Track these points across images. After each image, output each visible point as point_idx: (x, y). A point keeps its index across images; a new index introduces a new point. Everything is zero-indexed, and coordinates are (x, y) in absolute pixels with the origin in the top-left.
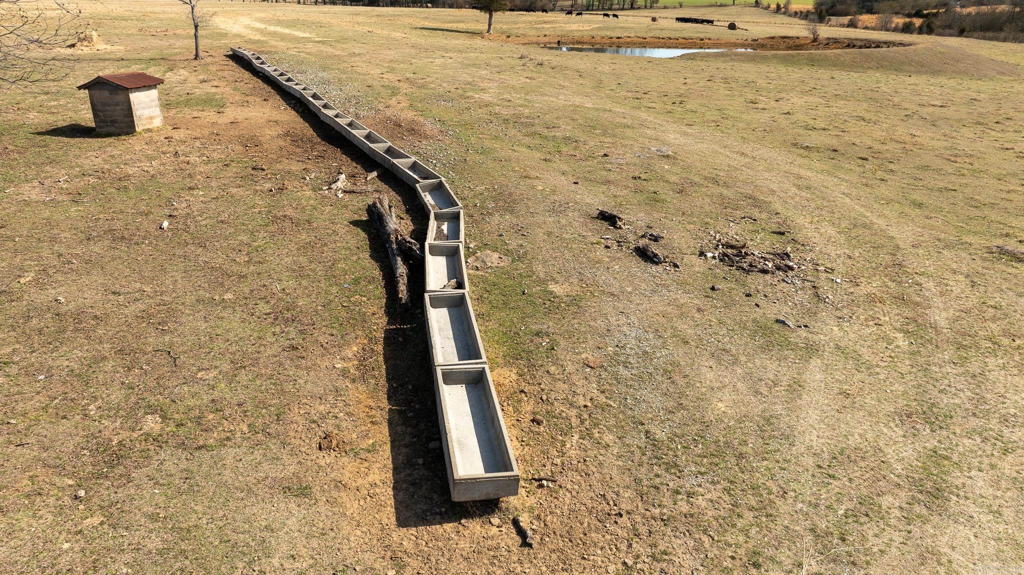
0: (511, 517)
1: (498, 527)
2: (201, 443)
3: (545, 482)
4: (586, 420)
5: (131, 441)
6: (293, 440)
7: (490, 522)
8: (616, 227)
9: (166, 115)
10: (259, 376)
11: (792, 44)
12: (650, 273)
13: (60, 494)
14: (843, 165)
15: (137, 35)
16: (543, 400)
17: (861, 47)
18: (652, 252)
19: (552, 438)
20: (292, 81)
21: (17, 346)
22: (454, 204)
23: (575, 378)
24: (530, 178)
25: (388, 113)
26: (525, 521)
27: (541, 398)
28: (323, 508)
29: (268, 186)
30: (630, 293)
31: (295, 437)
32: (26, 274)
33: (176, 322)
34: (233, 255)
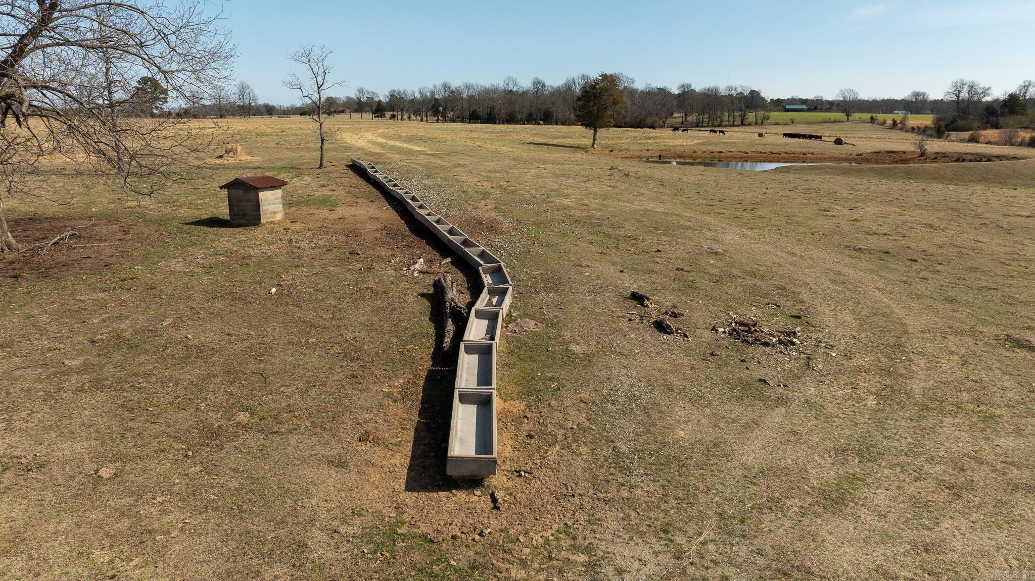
0: (490, 492)
1: (479, 497)
2: (275, 430)
3: (523, 473)
4: (569, 437)
5: (227, 426)
6: (341, 434)
7: (474, 493)
8: (643, 306)
9: (288, 211)
10: (325, 392)
11: (897, 158)
12: (661, 340)
13: (176, 453)
14: (889, 264)
15: (274, 148)
16: (539, 423)
17: (970, 161)
18: (667, 324)
19: (539, 447)
20: (398, 186)
21: (157, 365)
22: (506, 282)
23: (569, 410)
24: (581, 266)
25: (474, 213)
26: (499, 495)
27: (539, 422)
28: (354, 476)
29: (359, 266)
30: (637, 354)
31: (343, 432)
32: (167, 319)
33: (271, 356)
34: (321, 313)
